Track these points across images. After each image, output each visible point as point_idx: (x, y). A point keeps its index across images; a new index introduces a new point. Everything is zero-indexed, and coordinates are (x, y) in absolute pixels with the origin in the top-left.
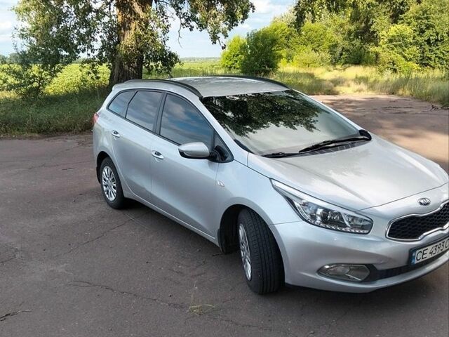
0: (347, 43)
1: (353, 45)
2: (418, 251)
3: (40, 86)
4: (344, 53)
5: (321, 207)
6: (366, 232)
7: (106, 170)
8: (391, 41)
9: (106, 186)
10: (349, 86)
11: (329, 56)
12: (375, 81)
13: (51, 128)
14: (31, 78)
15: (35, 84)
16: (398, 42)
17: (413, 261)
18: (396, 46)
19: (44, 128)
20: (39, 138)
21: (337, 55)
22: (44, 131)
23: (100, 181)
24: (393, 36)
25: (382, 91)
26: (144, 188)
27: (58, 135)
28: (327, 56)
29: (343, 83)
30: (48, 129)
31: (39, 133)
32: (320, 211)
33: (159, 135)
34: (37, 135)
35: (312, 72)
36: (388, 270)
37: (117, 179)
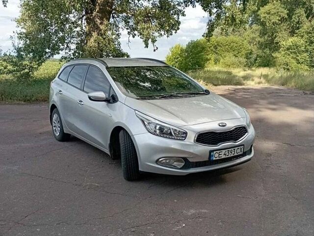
0: (260, 51)
1: (265, 53)
2: (215, 152)
3: (30, 72)
4: (258, 59)
5: (159, 125)
6: (184, 139)
7: (55, 116)
8: (288, 49)
9: (55, 127)
10: (253, 80)
11: (245, 60)
12: (273, 77)
13: (33, 99)
14: (23, 66)
15: (26, 70)
16: (293, 50)
17: (212, 158)
18: (291, 53)
19: (28, 98)
20: (24, 104)
21: (252, 60)
22: (28, 100)
23: (52, 124)
24: (290, 46)
25: (275, 84)
26: (73, 125)
27: (37, 103)
28: (243, 60)
29: (250, 78)
30: (31, 99)
31: (25, 101)
32: (158, 127)
33: (83, 91)
34: (23, 102)
35: (230, 71)
36: (196, 163)
37: (60, 122)
